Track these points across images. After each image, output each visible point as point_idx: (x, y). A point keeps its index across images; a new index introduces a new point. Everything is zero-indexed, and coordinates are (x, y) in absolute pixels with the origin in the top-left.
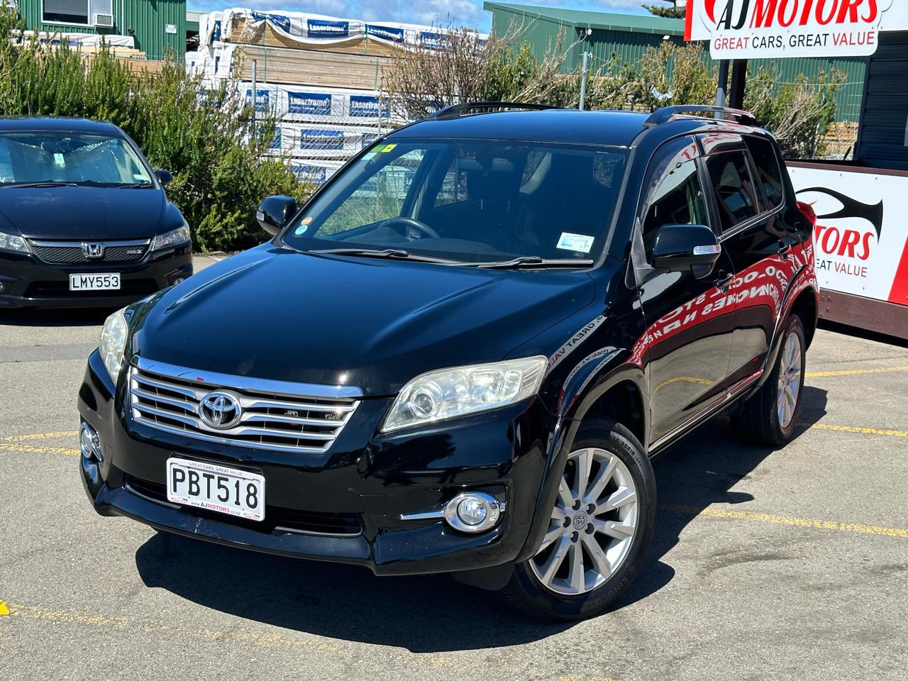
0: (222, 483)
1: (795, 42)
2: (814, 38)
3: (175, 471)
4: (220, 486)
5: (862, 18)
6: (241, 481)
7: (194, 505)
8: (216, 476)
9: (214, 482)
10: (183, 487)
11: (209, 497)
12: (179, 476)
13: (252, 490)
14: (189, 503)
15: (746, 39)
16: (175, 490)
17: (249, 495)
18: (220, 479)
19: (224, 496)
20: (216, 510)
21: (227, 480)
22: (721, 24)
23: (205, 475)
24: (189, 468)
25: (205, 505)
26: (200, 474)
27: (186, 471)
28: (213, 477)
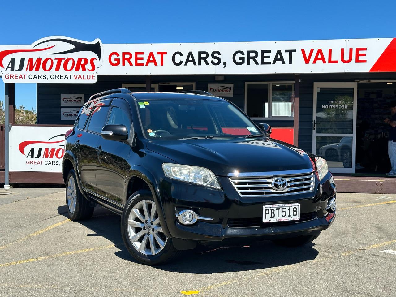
0: (283, 210)
1: (54, 77)
2: (64, 76)
3: (266, 210)
4: (282, 212)
5: (88, 69)
6: (290, 207)
7: (273, 221)
8: (281, 208)
9: (280, 211)
10: (269, 216)
11: (278, 217)
12: (267, 212)
13: (295, 209)
14: (271, 221)
15: (25, 75)
16: (266, 218)
17: (294, 211)
18: (282, 209)
19: (284, 215)
20: (282, 221)
21: (285, 208)
22: (8, 69)
23: (277, 209)
24: (270, 208)
25: (277, 220)
26: (275, 209)
27: (270, 209)
28: (280, 209)
